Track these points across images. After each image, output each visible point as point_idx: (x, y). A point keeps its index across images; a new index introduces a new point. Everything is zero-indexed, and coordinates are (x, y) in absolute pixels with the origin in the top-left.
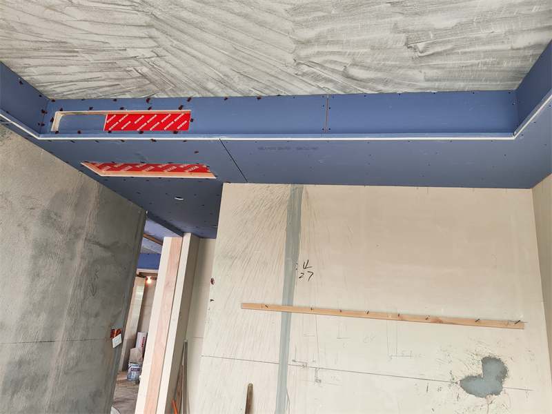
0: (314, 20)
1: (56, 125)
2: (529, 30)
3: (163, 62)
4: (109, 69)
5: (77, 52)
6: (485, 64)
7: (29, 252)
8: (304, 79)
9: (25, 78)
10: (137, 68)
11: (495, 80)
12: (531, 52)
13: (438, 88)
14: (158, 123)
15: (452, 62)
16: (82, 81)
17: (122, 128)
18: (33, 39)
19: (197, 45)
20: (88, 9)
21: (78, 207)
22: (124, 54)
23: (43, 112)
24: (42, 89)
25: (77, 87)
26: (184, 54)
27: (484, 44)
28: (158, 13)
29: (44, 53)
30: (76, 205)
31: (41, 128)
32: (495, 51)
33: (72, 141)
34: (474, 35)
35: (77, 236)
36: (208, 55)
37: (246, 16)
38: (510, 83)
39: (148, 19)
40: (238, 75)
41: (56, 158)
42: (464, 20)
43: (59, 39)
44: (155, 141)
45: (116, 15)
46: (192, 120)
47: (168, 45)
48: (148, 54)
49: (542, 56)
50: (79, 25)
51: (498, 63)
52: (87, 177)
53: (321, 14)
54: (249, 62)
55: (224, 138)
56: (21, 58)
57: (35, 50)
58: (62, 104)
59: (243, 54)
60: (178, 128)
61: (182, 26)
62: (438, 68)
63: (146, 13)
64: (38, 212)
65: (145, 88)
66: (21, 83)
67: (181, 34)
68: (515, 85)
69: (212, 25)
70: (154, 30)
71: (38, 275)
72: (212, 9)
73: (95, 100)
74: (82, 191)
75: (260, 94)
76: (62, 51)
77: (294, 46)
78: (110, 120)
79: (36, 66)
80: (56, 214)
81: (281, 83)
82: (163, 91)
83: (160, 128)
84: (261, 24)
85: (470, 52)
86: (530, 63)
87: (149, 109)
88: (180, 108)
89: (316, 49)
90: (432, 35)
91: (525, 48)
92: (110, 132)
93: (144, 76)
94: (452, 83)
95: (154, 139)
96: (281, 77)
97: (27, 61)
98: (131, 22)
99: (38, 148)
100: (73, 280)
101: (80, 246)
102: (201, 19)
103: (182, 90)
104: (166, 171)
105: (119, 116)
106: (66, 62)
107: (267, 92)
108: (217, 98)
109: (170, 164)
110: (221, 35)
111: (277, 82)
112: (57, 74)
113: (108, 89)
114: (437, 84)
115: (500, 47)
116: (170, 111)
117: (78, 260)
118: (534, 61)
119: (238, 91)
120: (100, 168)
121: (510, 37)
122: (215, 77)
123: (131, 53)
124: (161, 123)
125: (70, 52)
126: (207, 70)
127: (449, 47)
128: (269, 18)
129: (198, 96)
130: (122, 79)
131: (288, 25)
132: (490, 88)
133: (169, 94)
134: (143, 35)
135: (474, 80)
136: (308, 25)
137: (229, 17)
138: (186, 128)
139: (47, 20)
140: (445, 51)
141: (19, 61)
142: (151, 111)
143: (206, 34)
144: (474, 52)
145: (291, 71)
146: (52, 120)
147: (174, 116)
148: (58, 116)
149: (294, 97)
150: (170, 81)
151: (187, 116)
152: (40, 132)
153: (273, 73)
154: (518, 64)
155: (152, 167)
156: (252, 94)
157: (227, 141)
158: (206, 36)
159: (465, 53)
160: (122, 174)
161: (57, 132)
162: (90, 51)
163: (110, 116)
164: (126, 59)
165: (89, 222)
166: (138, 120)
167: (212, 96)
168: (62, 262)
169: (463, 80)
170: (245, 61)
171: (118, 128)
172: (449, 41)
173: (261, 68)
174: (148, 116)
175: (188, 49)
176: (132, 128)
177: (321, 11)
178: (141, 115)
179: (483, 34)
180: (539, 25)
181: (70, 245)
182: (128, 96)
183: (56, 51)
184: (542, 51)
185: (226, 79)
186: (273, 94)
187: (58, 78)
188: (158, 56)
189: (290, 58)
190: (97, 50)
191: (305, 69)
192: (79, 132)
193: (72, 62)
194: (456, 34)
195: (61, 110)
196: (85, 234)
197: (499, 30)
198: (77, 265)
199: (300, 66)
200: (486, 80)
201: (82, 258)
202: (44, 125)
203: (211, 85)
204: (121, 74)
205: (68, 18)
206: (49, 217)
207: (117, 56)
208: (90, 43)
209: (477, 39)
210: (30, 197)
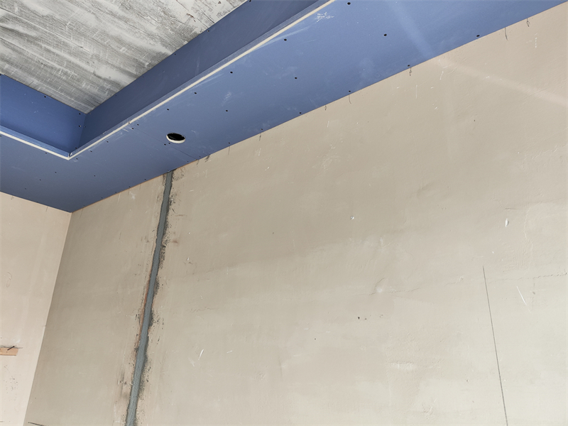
2: (113, 66)
6: (66, 74)
11: (71, 96)
12: (108, 86)
13: (6, 71)
15: (31, 51)
27: (70, 53)
32: (79, 67)
34: (63, 39)
38: (83, 105)
42: (57, 17)
49: (116, 95)
51: (78, 80)
62: (13, 50)
68: (87, 109)
85: (54, 53)
86: (105, 96)
90: (16, 9)
91: (105, 80)
94: (25, 74)
114: (7, 66)
115: (83, 65)
118: (109, 96)
121: (96, 61)
127: (33, 34)
132: (63, 101)
135: (50, 84)
140: (27, 35)
144: (57, 55)
154: (95, 91)
159: (49, 51)
169: (38, 78)
172: (34, 28)
179: (72, 43)
180: (122, 66)
184: (118, 90)
194: (45, 26)
197: (89, 49)
200: (62, 91)
209: (65, 44)
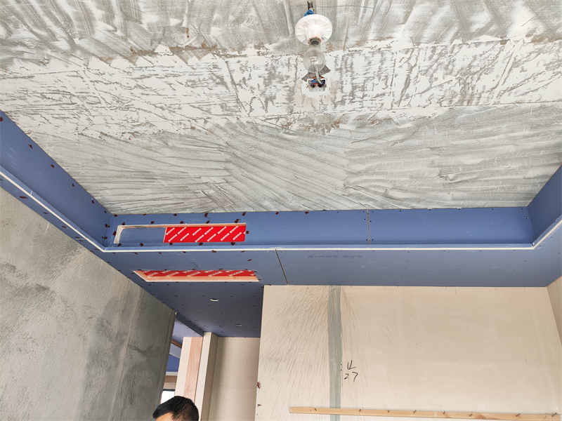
0: (366, 158)
1: (117, 239)
2: (538, 166)
3: (230, 187)
4: (180, 191)
5: (156, 179)
6: (503, 188)
7: (85, 361)
8: (349, 198)
9: (96, 198)
10: (205, 191)
11: (511, 200)
12: (539, 181)
13: (463, 205)
14: (215, 235)
15: (476, 187)
16: (149, 200)
17: (182, 240)
18: (120, 169)
19: (269, 176)
20: (180, 149)
21: (124, 313)
22: (198, 181)
23: (106, 226)
24: (109, 206)
25: (143, 205)
26: (251, 181)
27: (502, 175)
28: (238, 153)
29: (125, 180)
30: (123, 311)
31: (104, 241)
32: (511, 179)
33: (136, 253)
34: (495, 169)
35: (122, 342)
36: (271, 182)
37: (312, 156)
38: (522, 201)
39: (228, 157)
40: (293, 195)
41: (111, 267)
42: (488, 159)
43: (144, 170)
44: (215, 252)
45: (202, 154)
46: (247, 232)
47: (239, 175)
48: (218, 180)
49: (548, 184)
50: (167, 160)
51: (513, 188)
53: (373, 155)
54: (304, 187)
55: (280, 249)
56: (101, 183)
57: (118, 177)
58: (125, 219)
59: (301, 181)
60: (234, 239)
61: (256, 161)
62: (464, 191)
63: (229, 153)
64: (94, 321)
65: (206, 205)
66: (93, 202)
67: (253, 167)
68: (527, 203)
69: (281, 161)
70: (231, 164)
71: (90, 385)
72: (285, 151)
73: (156, 214)
74: (129, 297)
75: (308, 209)
76: (142, 178)
77: (346, 176)
78: (169, 232)
79: (112, 189)
80: (107, 322)
81: (329, 201)
82: (222, 207)
83: (217, 239)
84: (322, 161)
85: (491, 180)
86: (538, 188)
87: (208, 222)
88: (236, 222)
89: (364, 177)
90: (461, 169)
91: (534, 178)
92: (171, 244)
93: (208, 196)
94: (475, 201)
95: (215, 250)
96: (329, 197)
97: (105, 185)
98: (212, 159)
99: (99, 259)
100: (116, 389)
101: (123, 352)
102: (273, 157)
103: (238, 207)
104: (210, 276)
105: (178, 229)
106: (142, 186)
107: (315, 208)
108: (269, 213)
110: (287, 168)
111: (325, 200)
112: (129, 195)
113: (171, 206)
114: (462, 202)
115: (515, 177)
116: (225, 225)
117: (121, 366)
118: (542, 187)
119: (289, 207)
120: (147, 274)
121: (523, 170)
122: (272, 197)
123: (204, 180)
124: (217, 236)
125: (150, 179)
126: (266, 192)
127: (475, 176)
128: (330, 157)
129: (252, 211)
130: (188, 199)
131: (345, 162)
132: (506, 205)
133: (226, 209)
134: (220, 168)
135: (493, 199)
136: (361, 162)
137: (297, 156)
138: (242, 238)
139: (139, 156)
140: (470, 179)
141: (99, 186)
142: (209, 225)
143: (274, 167)
144: (494, 180)
145: (339, 193)
146: (115, 234)
147: (230, 228)
148: (120, 229)
149: (338, 211)
150: (231, 200)
151: (242, 229)
152: (104, 245)
153: (323, 194)
154: (529, 188)
155: (198, 273)
156: (301, 209)
157: (281, 251)
158: (274, 169)
159: (487, 181)
160: (168, 279)
161: (120, 245)
162: (166, 178)
163: (169, 229)
164: (198, 184)
165: (131, 330)
166: (196, 232)
167: (265, 210)
168: (109, 370)
169: (484, 200)
170: (301, 186)
171: (177, 240)
172: (474, 173)
173: (314, 190)
174: (205, 229)
175: (255, 177)
176: (190, 240)
177: (374, 153)
178: (198, 228)
179: (502, 168)
180: (545, 163)
181: (116, 351)
182: (188, 211)
183: (136, 178)
184: (548, 180)
185: (281, 198)
186: (320, 209)
187: (128, 198)
188: (227, 182)
189: (340, 184)
190: (175, 178)
191: (352, 191)
192: (142, 245)
193: (148, 186)
194: (481, 168)
195: (124, 224)
196: (128, 340)
197: (514, 166)
198: (121, 371)
199: (348, 189)
200: (503, 200)
201: (124, 365)
202: (106, 238)
203: (266, 203)
204: (188, 195)
205: (159, 155)
206: (102, 325)
207: (191, 182)
208: (170, 173)
209: (497, 171)
210: (90, 307)
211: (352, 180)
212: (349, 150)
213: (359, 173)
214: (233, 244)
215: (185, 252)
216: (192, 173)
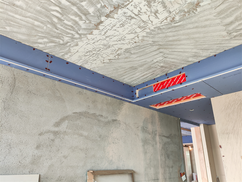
0: (230, 12)
1: (137, 95)
3: (168, 59)
4: (149, 69)
5: (137, 68)
7: (141, 144)
8: (236, 38)
9: (124, 83)
10: (159, 65)
14: (173, 82)
16: (141, 77)
17: (160, 89)
18: (123, 70)
19: (179, 47)
20: (137, 53)
21: (153, 123)
22: (153, 62)
23: (132, 92)
24: (130, 84)
25: (141, 79)
26: (175, 52)
28: (160, 43)
29: (128, 73)
30: (152, 122)
31: (133, 98)
33: (144, 99)
35: (156, 134)
36: (185, 49)
37: (197, 27)
39: (158, 47)
40: (201, 50)
41: (141, 107)
43: (131, 66)
44: (174, 90)
45: (147, 51)
46: (187, 76)
47: (168, 52)
48: (161, 58)
50: (136, 59)
52: (153, 110)
53: (233, 9)
54: (204, 43)
55: (204, 79)
56: (122, 77)
57: (125, 73)
58: (137, 87)
59: (200, 42)
60: (182, 81)
61: (171, 43)
63: (157, 45)
64: (140, 128)
65: (164, 71)
66: (123, 85)
67: (172, 46)
69: (183, 37)
70: (161, 49)
71: (146, 152)
72: (181, 32)
73: (147, 81)
74: (152, 116)
75: (215, 54)
76: (133, 70)
77: (224, 28)
78: (155, 87)
79: (126, 78)
80: (146, 127)
81: (224, 45)
82: (171, 69)
83: (174, 84)
84: (205, 27)
87: (168, 78)
88: (180, 73)
89: (237, 23)
92: (156, 92)
93: (162, 67)
95: (173, 89)
96: (223, 43)
97: (123, 77)
98: (152, 51)
99: (134, 105)
100: (159, 153)
101: (157, 138)
102: (178, 37)
103: (178, 66)
104: (182, 100)
105: (157, 85)
106: (135, 73)
107: (218, 52)
108: (195, 63)
109: (183, 97)
110: (188, 39)
111: (222, 45)
112: (133, 78)
113: (151, 76)
116: (176, 76)
117: (158, 144)
119: (204, 57)
120: (156, 106)
122: (191, 55)
123: (155, 61)
124: (174, 82)
125: (135, 69)
126: (187, 54)
128: (207, 23)
129: (186, 65)
130: (155, 71)
131: (218, 21)
133: (174, 69)
134: (158, 53)
136: (228, 16)
137: (189, 31)
138: (185, 80)
139: (126, 62)
141: (121, 78)
142: (169, 79)
143: (181, 42)
145: (227, 38)
146: (136, 94)
147: (178, 77)
148: (137, 91)
149: (234, 48)
150: (173, 65)
151: (184, 75)
152: (133, 99)
153: (218, 43)
155: (176, 100)
156: (211, 55)
157: (206, 80)
158: (182, 42)
160: (165, 106)
161: (138, 97)
162: (141, 66)
163: (154, 86)
164: (154, 63)
165: (158, 128)
166: (165, 84)
167: (192, 63)
168: (153, 146)
170: (202, 44)
171: (158, 89)
173: (211, 43)
174: (168, 81)
175: (176, 50)
176: (163, 88)
177: (233, 7)
178: (165, 81)
181: (154, 138)
182: (158, 76)
183: (131, 71)
185: (196, 54)
186: (222, 51)
187: (134, 79)
188: (165, 58)
189: (225, 33)
190: (144, 65)
191: (235, 34)
192: (146, 95)
193: (137, 72)
195: (138, 89)
196: (158, 133)
198: (159, 146)
199: (231, 34)
201: (160, 143)
202: (133, 96)
203: (190, 59)
204: (154, 69)
205: (132, 59)
206: (144, 129)
207: (151, 64)
208: (141, 64)
210: (136, 123)
211: (231, 28)
212: (216, 14)
213: (231, 23)
214: (181, 84)
215: (161, 94)
216: (149, 60)
